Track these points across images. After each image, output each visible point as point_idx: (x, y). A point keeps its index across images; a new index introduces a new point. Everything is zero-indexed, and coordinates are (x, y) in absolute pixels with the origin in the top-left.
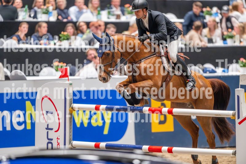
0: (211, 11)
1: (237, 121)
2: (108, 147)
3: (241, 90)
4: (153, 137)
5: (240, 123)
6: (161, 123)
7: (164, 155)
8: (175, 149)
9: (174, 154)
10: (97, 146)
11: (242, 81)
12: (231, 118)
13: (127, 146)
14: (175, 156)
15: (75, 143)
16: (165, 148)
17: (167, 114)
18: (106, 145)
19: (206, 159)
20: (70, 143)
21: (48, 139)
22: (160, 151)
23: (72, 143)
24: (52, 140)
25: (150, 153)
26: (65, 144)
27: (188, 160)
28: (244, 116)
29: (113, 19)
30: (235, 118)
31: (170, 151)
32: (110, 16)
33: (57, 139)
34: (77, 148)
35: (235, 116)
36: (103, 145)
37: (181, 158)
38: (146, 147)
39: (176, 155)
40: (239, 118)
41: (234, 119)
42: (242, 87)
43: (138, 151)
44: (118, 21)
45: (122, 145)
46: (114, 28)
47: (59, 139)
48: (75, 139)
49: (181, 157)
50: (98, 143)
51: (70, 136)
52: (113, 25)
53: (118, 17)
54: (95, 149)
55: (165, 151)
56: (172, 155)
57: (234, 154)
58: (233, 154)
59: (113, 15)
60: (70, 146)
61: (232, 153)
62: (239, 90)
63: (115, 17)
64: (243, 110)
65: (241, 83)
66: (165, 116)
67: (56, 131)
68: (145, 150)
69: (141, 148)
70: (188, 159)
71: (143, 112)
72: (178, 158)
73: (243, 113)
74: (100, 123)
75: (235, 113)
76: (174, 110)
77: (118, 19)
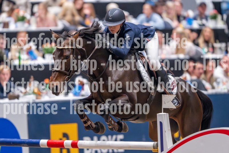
3: (165, 114)
11: (165, 103)
12: (153, 151)
17: (71, 148)
28: (168, 148)
30: (158, 151)
35: (157, 148)
40: (162, 150)
41: (157, 152)
42: (166, 110)
44: (6, 30)
62: (162, 114)
64: (167, 140)
65: (164, 106)
71: (40, 146)
73: (168, 145)
75: (157, 144)
76: (80, 142)
77: (6, 27)
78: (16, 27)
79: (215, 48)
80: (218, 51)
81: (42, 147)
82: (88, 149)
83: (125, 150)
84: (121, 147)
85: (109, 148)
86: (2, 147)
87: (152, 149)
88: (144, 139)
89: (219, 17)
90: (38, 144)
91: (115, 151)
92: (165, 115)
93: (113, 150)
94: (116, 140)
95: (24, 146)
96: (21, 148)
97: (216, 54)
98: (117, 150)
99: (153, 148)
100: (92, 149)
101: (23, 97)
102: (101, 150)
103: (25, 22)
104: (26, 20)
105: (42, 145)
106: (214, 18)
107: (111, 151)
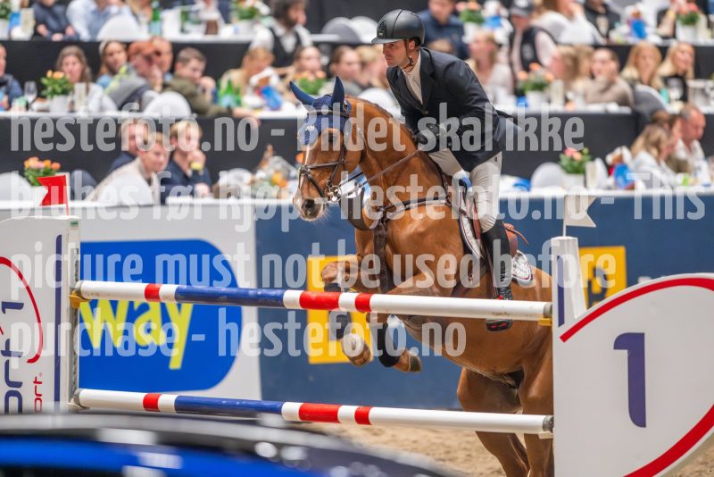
0: (479, 12)
1: (558, 332)
2: (183, 407)
3: (568, 240)
4: (311, 378)
5: (565, 337)
7: (344, 431)
8: (375, 412)
9: (374, 426)
10: (150, 404)
13: (238, 403)
14: (375, 434)
15: (87, 394)
16: (347, 410)
17: (354, 311)
18: (177, 402)
19: (468, 442)
20: (73, 394)
21: (9, 383)
22: (332, 417)
23: (77, 396)
24: (19, 385)
25: (304, 425)
26: (57, 399)
27: (414, 446)
28: (576, 317)
29: (196, 35)
30: (551, 323)
31: (362, 418)
32: (188, 26)
33: (36, 382)
34: (92, 409)
35: (551, 317)
36: (167, 399)
37: (394, 439)
38: (292, 408)
39: (380, 430)
40: (561, 322)
41: (549, 325)
43: (270, 419)
44: (210, 39)
45: (224, 402)
46: (200, 60)
47: (40, 383)
48: (86, 382)
49: (393, 436)
50: (154, 394)
51: (72, 373)
52: (195, 52)
53: (211, 27)
54: (144, 411)
55: (348, 419)
56: (367, 429)
57: (549, 426)
58: (544, 427)
59: (199, 22)
60: (72, 403)
61: (541, 424)
62: (563, 241)
63: (202, 28)
64: (573, 299)
65: (569, 221)
66: (348, 317)
67: (31, 361)
68: (290, 415)
69: (277, 411)
70: (415, 442)
71: (283, 305)
72: (384, 438)
73: (575, 309)
75: (551, 308)
77: (211, 33)
78: (236, 32)
81: (287, 307)
87: (540, 318)
89: (702, 19)
90: (277, 300)
92: (571, 243)
99: (542, 316)
105: (289, 303)
106: (691, 21)
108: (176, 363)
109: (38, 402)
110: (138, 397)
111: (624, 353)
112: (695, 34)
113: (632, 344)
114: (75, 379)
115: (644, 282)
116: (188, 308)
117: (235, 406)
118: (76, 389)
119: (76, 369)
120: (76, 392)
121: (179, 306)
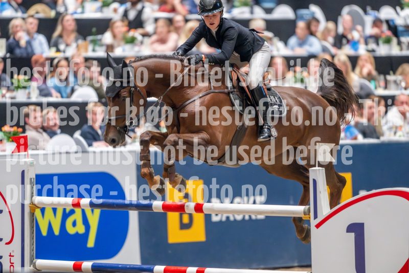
1: (314, 223)
2: (96, 269)
3: (319, 169)
4: (170, 252)
5: (318, 226)
6: (184, 226)
8: (208, 271)
10: (77, 268)
13: (128, 267)
15: (40, 262)
16: (192, 270)
17: (194, 212)
18: (93, 266)
20: (32, 262)
23: (35, 263)
24: (1, 257)
26: (23, 265)
28: (324, 214)
30: (310, 218)
32: (97, 48)
33: (10, 256)
34: (43, 271)
35: (309, 215)
36: (87, 265)
38: (159, 269)
40: (316, 217)
41: (309, 219)
45: (120, 266)
47: (13, 256)
48: (40, 255)
50: (79, 262)
51: (32, 250)
53: (109, 48)
59: (101, 45)
60: (32, 267)
62: (316, 170)
63: (104, 49)
64: (322, 204)
66: (191, 216)
67: (7, 244)
69: (151, 271)
71: (152, 210)
73: (323, 210)
74: (81, 229)
75: (309, 209)
76: (206, 206)
78: (124, 50)
79: (389, 81)
80: (392, 86)
81: (155, 211)
82: (217, 215)
83: (266, 217)
84: (260, 213)
85: (244, 214)
86: (101, 211)
87: (302, 216)
88: (292, 202)
89: (394, 40)
90: (149, 207)
91: (253, 217)
92: (321, 171)
93: (250, 216)
94: (254, 203)
95: (131, 210)
96: (128, 211)
97: (390, 89)
98: (256, 216)
99: (303, 214)
100: (222, 215)
101: (131, 144)
102: (234, 216)
103: (136, 45)
104: (136, 42)
105: (156, 208)
106: (388, 41)
107: (247, 218)
108: (91, 243)
109: (12, 267)
110: (70, 264)
111: (352, 235)
112: (390, 49)
113: (357, 229)
114: (33, 253)
115: (363, 193)
116: (97, 212)
117: (127, 268)
118: (34, 259)
119: (33, 248)
120: (34, 261)
121: (92, 211)
